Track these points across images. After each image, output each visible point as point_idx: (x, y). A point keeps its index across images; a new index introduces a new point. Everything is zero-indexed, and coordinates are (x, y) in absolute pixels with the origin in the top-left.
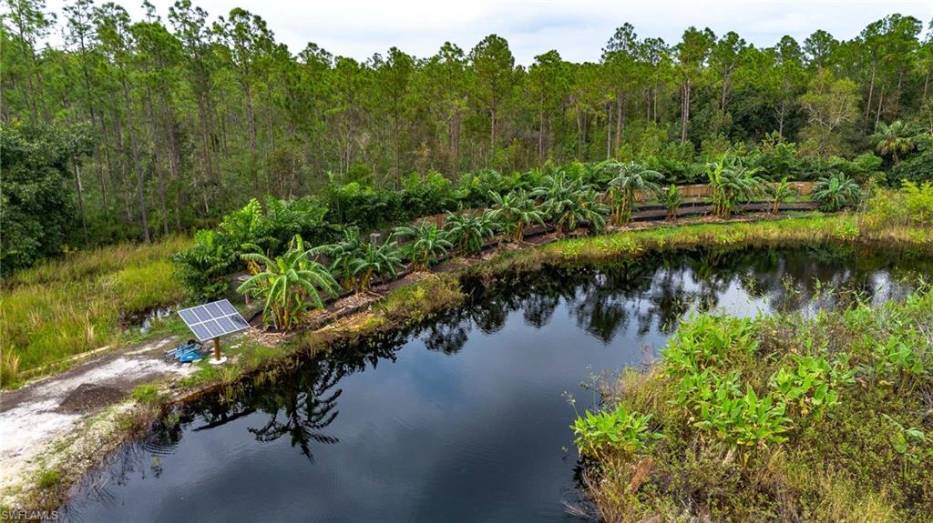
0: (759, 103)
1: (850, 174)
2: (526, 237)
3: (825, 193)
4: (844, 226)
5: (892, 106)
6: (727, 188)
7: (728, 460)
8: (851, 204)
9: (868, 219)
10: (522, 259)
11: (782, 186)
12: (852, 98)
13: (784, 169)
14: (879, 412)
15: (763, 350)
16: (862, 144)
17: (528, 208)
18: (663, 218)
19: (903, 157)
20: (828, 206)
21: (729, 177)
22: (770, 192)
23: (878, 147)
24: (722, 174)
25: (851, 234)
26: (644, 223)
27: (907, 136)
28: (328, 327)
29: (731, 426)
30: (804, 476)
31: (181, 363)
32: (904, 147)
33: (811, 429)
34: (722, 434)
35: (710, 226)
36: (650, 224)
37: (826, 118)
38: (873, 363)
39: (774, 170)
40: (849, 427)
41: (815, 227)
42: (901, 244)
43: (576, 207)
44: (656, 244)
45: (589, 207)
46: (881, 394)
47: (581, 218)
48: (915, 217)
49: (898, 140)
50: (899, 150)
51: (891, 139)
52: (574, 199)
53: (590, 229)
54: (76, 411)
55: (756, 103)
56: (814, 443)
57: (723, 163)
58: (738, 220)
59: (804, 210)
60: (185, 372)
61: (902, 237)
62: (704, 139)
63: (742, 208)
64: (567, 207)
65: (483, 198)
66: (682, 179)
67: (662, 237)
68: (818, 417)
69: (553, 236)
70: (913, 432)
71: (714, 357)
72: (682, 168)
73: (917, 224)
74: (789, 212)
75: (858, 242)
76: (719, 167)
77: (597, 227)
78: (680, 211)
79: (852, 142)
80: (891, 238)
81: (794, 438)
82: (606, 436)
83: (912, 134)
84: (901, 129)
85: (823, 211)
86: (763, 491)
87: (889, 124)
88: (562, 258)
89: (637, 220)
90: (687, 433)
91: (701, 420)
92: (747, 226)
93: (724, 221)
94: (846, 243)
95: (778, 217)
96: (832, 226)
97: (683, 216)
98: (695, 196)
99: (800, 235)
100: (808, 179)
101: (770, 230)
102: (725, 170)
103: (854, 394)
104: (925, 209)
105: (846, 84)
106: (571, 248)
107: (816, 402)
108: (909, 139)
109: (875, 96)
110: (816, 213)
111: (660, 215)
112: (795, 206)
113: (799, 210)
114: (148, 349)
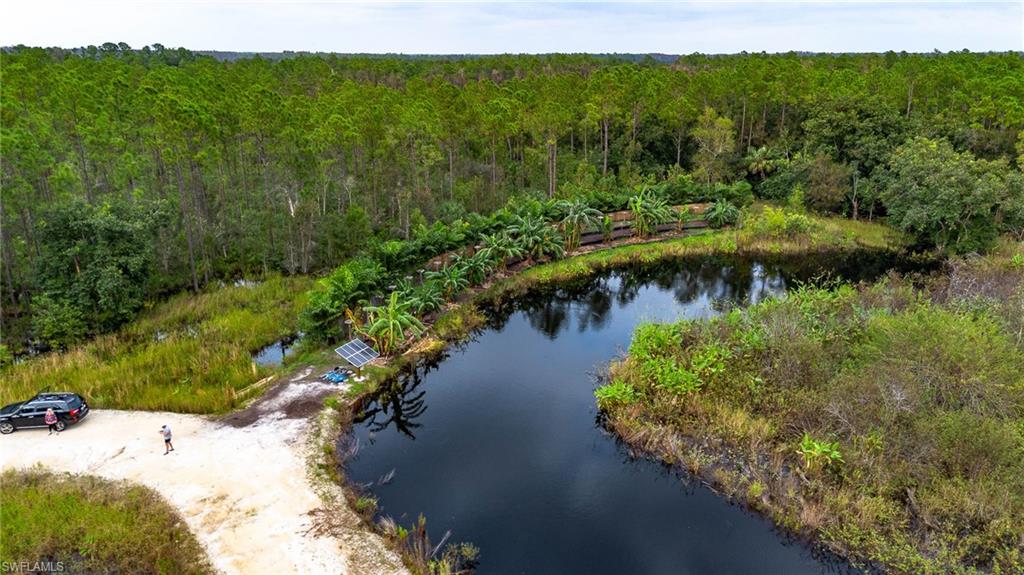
0: (661, 132)
1: (729, 198)
2: (509, 266)
3: (714, 214)
4: (727, 241)
5: (759, 134)
6: (646, 217)
7: (674, 402)
8: (730, 223)
9: (743, 235)
10: (510, 286)
11: (683, 209)
12: (730, 133)
13: (684, 195)
14: (743, 371)
15: (684, 345)
16: (738, 165)
17: (510, 245)
18: (600, 242)
19: (768, 175)
20: (717, 224)
21: (646, 208)
22: (674, 215)
23: (750, 167)
24: (641, 206)
25: (732, 248)
26: (588, 247)
27: (770, 159)
28: (410, 350)
29: (673, 386)
30: (710, 406)
31: (336, 383)
32: (768, 167)
33: (712, 383)
34: (670, 390)
35: (636, 246)
36: (593, 247)
37: (711, 147)
38: (741, 346)
39: (677, 197)
40: (729, 380)
41: (709, 242)
42: (763, 254)
43: (542, 242)
44: (600, 265)
45: (551, 240)
46: (744, 362)
47: (547, 249)
48: (773, 233)
49: (764, 162)
50: (765, 170)
51: (759, 162)
52: (541, 236)
53: (553, 257)
54: (301, 417)
55: (658, 132)
56: (713, 390)
57: (642, 197)
58: (653, 240)
59: (700, 228)
60: (345, 387)
61: (765, 248)
62: (621, 164)
63: (657, 229)
64: (536, 242)
65: (472, 238)
66: (611, 208)
67: (604, 259)
68: (715, 377)
69: (526, 263)
70: (757, 379)
71: (659, 349)
72: (611, 199)
73: (774, 238)
74: (690, 230)
75: (736, 254)
76: (639, 200)
77: (559, 256)
78: (613, 235)
79: (732, 164)
80: (758, 249)
81: (704, 388)
82: (613, 397)
83: (773, 158)
84: (765, 153)
85: (712, 228)
86: (691, 415)
87: (757, 147)
88: (539, 283)
89: (582, 245)
90: (653, 392)
91: (659, 384)
92: (661, 246)
93: (644, 241)
94: (729, 255)
95: (682, 235)
96: (719, 241)
97: (615, 239)
98: (622, 220)
99: (698, 251)
100: (702, 201)
101: (676, 247)
102: (644, 202)
103: (732, 364)
104: (779, 227)
105: (725, 122)
106: (545, 273)
107: (714, 370)
108: (771, 161)
109: (747, 124)
110: (709, 231)
111: (598, 239)
112: (693, 225)
113: (696, 228)
114: (302, 376)
